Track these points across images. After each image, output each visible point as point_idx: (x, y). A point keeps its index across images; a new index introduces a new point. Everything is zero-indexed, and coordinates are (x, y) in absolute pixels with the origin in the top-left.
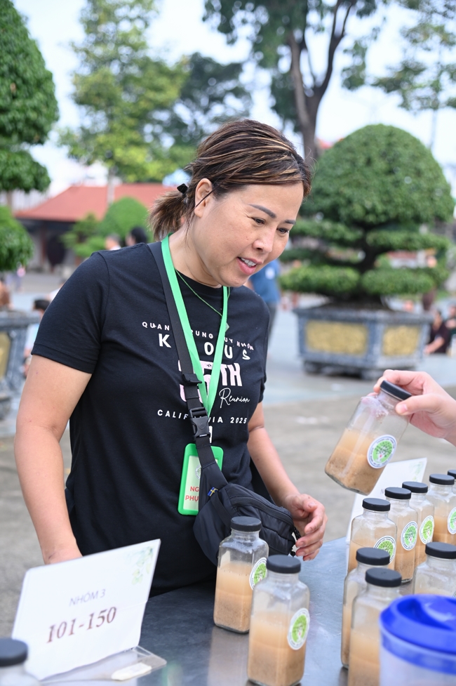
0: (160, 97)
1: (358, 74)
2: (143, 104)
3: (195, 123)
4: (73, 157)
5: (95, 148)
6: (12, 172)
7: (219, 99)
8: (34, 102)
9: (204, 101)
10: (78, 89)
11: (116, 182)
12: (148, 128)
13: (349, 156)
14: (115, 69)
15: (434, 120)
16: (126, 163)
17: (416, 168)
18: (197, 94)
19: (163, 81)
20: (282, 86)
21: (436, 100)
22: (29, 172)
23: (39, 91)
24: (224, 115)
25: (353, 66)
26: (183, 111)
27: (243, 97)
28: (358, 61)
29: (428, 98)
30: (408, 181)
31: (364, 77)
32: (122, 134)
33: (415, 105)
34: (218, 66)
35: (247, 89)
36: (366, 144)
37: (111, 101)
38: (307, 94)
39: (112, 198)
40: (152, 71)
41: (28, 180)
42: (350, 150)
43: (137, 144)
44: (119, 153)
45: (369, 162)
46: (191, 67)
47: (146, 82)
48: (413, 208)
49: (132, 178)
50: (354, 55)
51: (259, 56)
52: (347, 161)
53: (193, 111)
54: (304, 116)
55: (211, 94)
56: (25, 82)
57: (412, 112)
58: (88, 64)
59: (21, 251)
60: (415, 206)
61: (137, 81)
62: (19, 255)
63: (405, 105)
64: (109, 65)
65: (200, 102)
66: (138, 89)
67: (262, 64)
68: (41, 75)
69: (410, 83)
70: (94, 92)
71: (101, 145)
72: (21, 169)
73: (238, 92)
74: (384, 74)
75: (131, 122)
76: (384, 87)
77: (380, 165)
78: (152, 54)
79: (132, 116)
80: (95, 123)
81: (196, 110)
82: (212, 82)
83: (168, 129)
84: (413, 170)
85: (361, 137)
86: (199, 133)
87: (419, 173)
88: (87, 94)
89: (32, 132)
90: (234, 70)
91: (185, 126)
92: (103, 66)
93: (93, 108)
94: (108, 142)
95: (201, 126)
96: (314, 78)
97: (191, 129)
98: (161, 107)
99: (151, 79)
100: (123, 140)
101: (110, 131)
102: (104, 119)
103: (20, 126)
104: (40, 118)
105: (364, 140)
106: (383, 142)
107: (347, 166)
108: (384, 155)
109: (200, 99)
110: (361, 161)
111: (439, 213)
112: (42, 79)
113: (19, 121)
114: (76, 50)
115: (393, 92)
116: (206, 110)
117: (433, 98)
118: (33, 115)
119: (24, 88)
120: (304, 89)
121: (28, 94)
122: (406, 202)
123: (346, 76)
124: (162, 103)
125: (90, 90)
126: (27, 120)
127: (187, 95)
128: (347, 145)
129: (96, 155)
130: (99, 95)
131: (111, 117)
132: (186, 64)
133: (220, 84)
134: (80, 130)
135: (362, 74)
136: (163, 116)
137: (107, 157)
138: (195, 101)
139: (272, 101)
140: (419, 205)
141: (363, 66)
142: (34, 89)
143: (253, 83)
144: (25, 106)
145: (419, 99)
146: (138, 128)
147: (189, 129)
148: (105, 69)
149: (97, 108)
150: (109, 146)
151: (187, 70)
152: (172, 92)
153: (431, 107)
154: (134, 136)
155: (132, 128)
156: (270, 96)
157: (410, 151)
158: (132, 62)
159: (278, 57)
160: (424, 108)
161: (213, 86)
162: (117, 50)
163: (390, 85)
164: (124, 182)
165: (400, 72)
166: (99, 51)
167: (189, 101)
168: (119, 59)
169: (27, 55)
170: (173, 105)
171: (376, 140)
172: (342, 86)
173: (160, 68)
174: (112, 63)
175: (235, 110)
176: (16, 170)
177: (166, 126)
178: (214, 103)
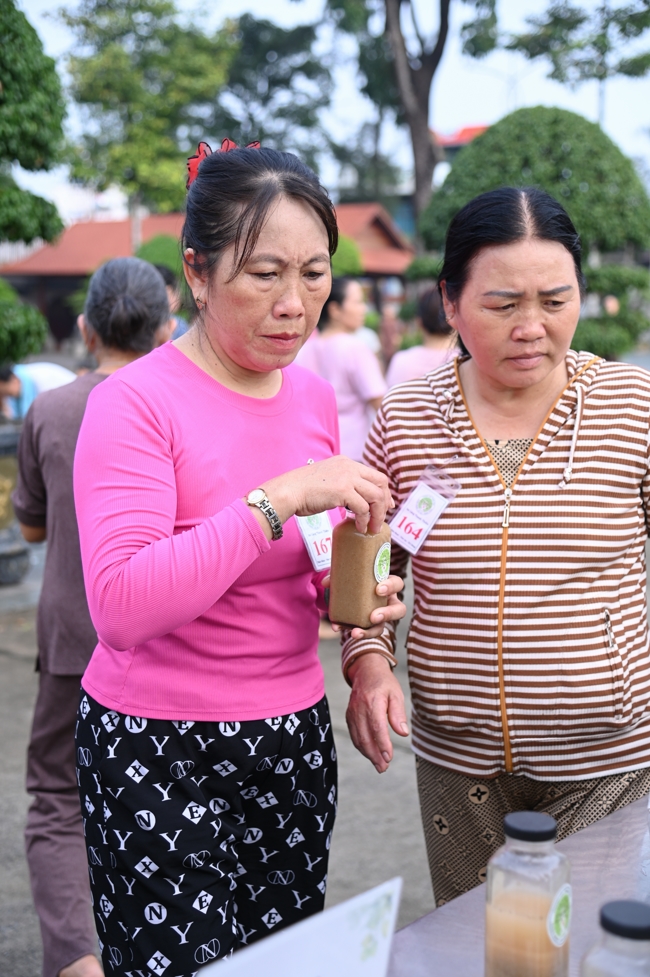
0: (199, 84)
1: (486, 33)
2: (174, 97)
3: (251, 118)
4: (77, 182)
5: (108, 165)
6: (8, 216)
7: (284, 82)
8: (32, 107)
9: (262, 86)
10: (76, 79)
11: (142, 213)
12: (183, 131)
13: (496, 157)
14: (129, 45)
15: (601, 94)
16: (156, 185)
17: (596, 170)
18: (251, 76)
19: (201, 60)
20: (375, 57)
21: (602, 64)
22: (32, 214)
23: (38, 90)
24: (292, 104)
25: (477, 21)
26: (231, 103)
27: (319, 77)
28: (485, 13)
29: (590, 63)
30: (584, 188)
31: (495, 35)
32: (147, 142)
33: (573, 73)
34: (278, 32)
35: (325, 63)
36: (519, 138)
37: (127, 96)
38: (412, 66)
39: (138, 238)
40: (183, 47)
41: (32, 225)
42: (498, 149)
43: (170, 155)
44: (144, 170)
45: (526, 163)
46: (238, 37)
47: (177, 62)
48: (596, 229)
49: (165, 206)
50: (478, 5)
51: (339, 14)
52: (494, 164)
53: (246, 102)
54: (410, 100)
55: (271, 74)
56: (16, 77)
57: (568, 84)
58: (88, 41)
59: (28, 333)
60: (598, 227)
61: (164, 62)
62: (25, 340)
63: (558, 75)
64: (121, 41)
65: (256, 88)
66: (165, 73)
67: (345, 26)
68: (38, 65)
69: (564, 42)
70: (101, 83)
71: (117, 161)
72: (20, 210)
73: (312, 70)
74: (524, 29)
75: (160, 124)
76: (525, 51)
77: (544, 167)
78: (182, 21)
79: (160, 115)
80: (105, 130)
81: (250, 100)
82: (273, 56)
83: (211, 131)
84: (592, 173)
85: (512, 127)
86: (257, 134)
87: (601, 177)
88: (91, 87)
89: (32, 152)
90: (304, 36)
91: (237, 124)
92: (112, 43)
93: (100, 106)
94: (127, 155)
95: (260, 123)
96: (422, 42)
97: (246, 128)
98: (201, 98)
99: (183, 58)
100: (149, 151)
101: (129, 139)
102: (116, 121)
103: (14, 145)
104: (42, 131)
105: (517, 131)
106: (545, 133)
107: (494, 172)
108: (548, 152)
109: (256, 83)
110: (515, 164)
111: (633, 234)
112: (40, 71)
113: (12, 137)
114: (70, 23)
115: (538, 57)
116: (265, 100)
117: (598, 61)
118: (31, 127)
119: (16, 86)
120: (408, 59)
121: (21, 96)
122: (584, 220)
123: (468, 36)
124: (203, 92)
125: (95, 79)
126: (24, 135)
127: (237, 80)
128: (491, 141)
129: (110, 176)
130: (108, 86)
131: (128, 118)
132: (232, 33)
133: (283, 59)
134: (83, 140)
135: (490, 31)
136: (204, 111)
137: (127, 177)
138: (250, 87)
139: (362, 81)
140: (604, 224)
141: (493, 19)
142: (29, 87)
143: (332, 54)
144: (17, 112)
145: (577, 64)
146: (170, 132)
147: (243, 128)
148: (115, 47)
149: (108, 106)
150: (128, 163)
151: (234, 42)
152: (217, 76)
153: (595, 76)
154: (164, 143)
155: (160, 133)
156: (358, 73)
157: (587, 144)
158: (154, 34)
159: (368, 14)
160: (585, 76)
161: (273, 63)
162: (130, 18)
163: (532, 46)
164: (154, 213)
165: (547, 26)
166: (104, 21)
167: (240, 88)
168: (135, 32)
169: (16, 36)
170: (217, 94)
171: (534, 131)
172: (463, 52)
173: (195, 39)
174: (125, 38)
175: (308, 96)
176: (12, 212)
177: (207, 125)
178: (277, 88)
